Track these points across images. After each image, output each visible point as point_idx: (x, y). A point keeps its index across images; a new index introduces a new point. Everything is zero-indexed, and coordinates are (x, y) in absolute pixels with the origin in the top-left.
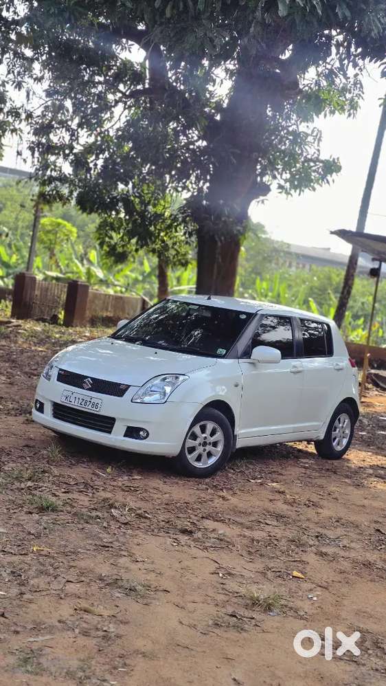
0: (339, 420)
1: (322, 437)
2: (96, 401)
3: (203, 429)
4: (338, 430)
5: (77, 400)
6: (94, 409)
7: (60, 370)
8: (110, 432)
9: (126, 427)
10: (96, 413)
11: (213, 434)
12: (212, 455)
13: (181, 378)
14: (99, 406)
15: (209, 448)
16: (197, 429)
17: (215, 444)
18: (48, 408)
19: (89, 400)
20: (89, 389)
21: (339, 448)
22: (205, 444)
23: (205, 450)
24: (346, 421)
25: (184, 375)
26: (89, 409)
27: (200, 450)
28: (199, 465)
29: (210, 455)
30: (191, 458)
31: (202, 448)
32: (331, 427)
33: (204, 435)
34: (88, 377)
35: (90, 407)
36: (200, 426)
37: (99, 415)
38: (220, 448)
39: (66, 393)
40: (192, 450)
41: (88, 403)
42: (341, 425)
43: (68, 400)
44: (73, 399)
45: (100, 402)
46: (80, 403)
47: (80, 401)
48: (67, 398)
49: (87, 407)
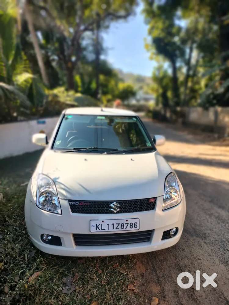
2: (133, 221)
5: (111, 226)
6: (133, 228)
8: (150, 241)
9: (163, 233)
10: (136, 231)
14: (138, 225)
26: (127, 230)
35: (128, 228)
39: (94, 223)
41: (125, 226)
43: (100, 228)
44: (105, 226)
45: (137, 221)
46: (115, 227)
47: (115, 226)
48: (97, 227)
49: (124, 229)
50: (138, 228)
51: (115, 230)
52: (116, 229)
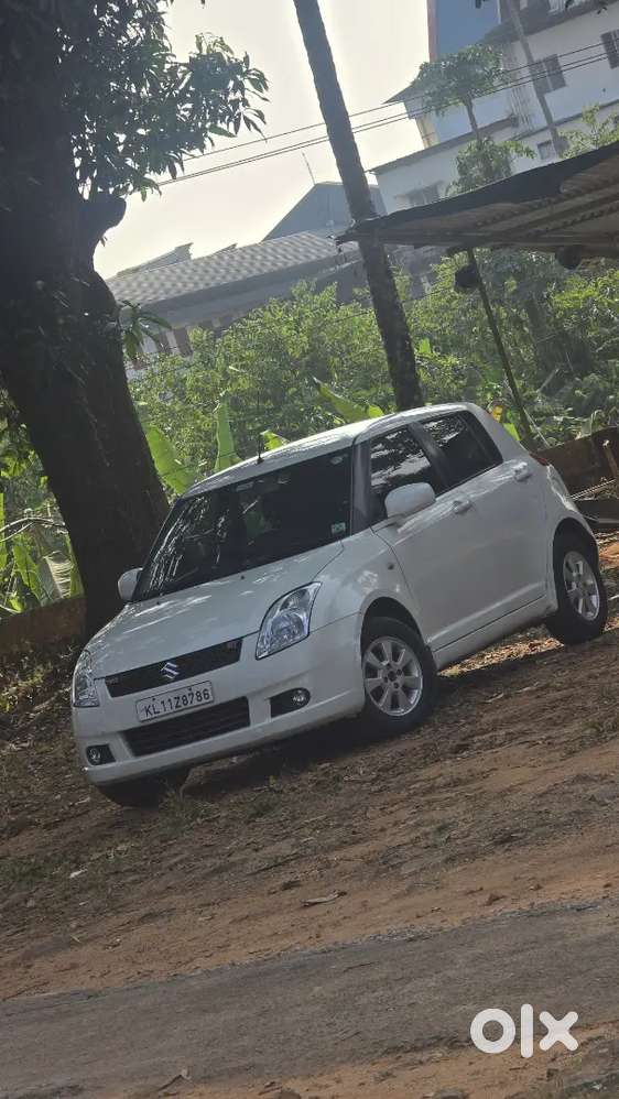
0: (567, 565)
1: (554, 604)
2: (201, 688)
3: (379, 653)
4: (574, 584)
5: (167, 705)
6: (204, 701)
7: (107, 678)
8: (247, 724)
9: (268, 701)
10: (210, 705)
11: (395, 656)
12: (411, 689)
13: (311, 589)
14: (210, 693)
15: (400, 679)
16: (371, 658)
17: (406, 670)
18: (119, 747)
19: (187, 692)
20: (177, 679)
21: (591, 616)
22: (392, 676)
23: (397, 686)
24: (581, 563)
25: (310, 583)
26: (195, 704)
27: (389, 688)
28: (401, 712)
29: (408, 690)
30: (383, 704)
31: (390, 684)
32: (561, 584)
33: (385, 663)
34: (165, 662)
35: (195, 702)
36: (373, 651)
37: (217, 706)
38: (416, 673)
39: (141, 705)
40: (378, 692)
41: (189, 699)
42: (575, 574)
43: (152, 711)
44: (159, 707)
45: (207, 686)
46: (174, 705)
47: (174, 703)
48: (147, 711)
49: (189, 705)
50: (211, 699)
51: (174, 709)
52: (177, 707)
